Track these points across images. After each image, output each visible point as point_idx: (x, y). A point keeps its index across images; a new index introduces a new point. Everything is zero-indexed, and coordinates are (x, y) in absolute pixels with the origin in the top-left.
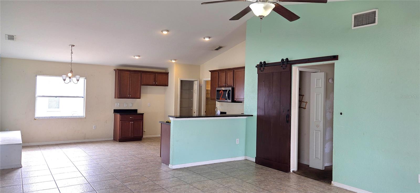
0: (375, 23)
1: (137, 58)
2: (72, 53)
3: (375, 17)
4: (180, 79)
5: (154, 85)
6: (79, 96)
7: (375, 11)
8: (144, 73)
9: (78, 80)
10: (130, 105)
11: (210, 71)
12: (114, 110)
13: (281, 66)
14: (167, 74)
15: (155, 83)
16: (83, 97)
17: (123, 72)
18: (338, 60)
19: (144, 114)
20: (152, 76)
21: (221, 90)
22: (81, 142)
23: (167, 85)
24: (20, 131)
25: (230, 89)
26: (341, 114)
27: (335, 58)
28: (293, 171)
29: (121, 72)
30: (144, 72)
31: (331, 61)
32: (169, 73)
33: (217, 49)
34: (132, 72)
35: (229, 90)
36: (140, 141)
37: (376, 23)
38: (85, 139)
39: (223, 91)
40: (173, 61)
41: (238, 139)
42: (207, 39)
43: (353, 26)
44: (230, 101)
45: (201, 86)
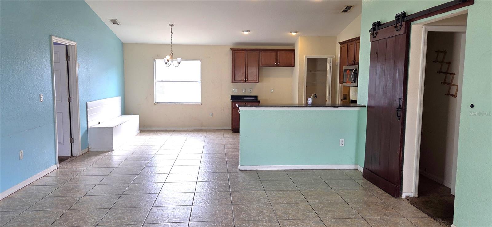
1: (246, 33)
2: (172, 33)
4: (306, 56)
5: (276, 65)
6: (196, 81)
8: (262, 52)
9: (179, 63)
10: (250, 90)
11: (340, 43)
12: (231, 96)
13: (395, 26)
14: (293, 51)
15: (277, 63)
16: (199, 82)
17: (238, 51)
18: (473, 4)
19: (260, 101)
20: (273, 55)
21: (348, 70)
22: (198, 129)
23: (293, 65)
24: (139, 115)
28: (407, 197)
29: (235, 52)
31: (462, 8)
32: (295, 49)
33: (345, 11)
34: (249, 52)
35: (356, 70)
38: (202, 127)
39: (350, 71)
40: (294, 34)
41: (344, 140)
45: (336, 65)
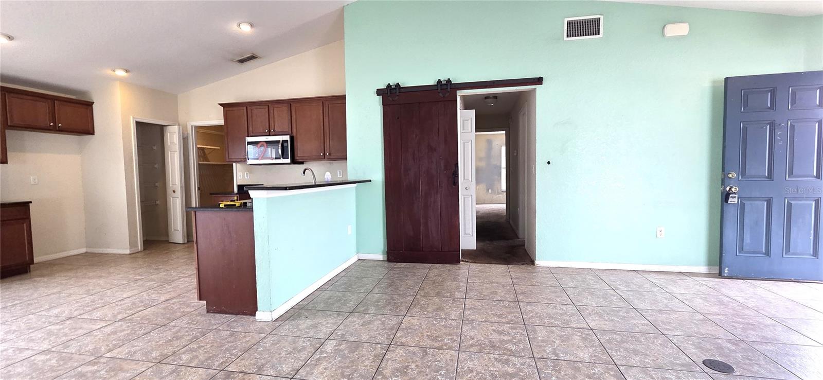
0: (599, 34)
3: (599, 26)
4: (133, 118)
5: (51, 128)
7: (600, 18)
8: (12, 95)
11: (221, 105)
13: (439, 90)
14: (89, 105)
15: (55, 123)
18: (542, 84)
19: (31, 202)
20: (43, 106)
21: (260, 142)
23: (91, 132)
25: (287, 138)
26: (549, 163)
27: (539, 81)
30: (12, 92)
31: (529, 86)
32: (94, 103)
33: (242, 61)
35: (285, 142)
36: (23, 276)
37: (601, 35)
40: (121, 73)
41: (350, 226)
42: (246, 29)
43: (566, 36)
44: (288, 161)
